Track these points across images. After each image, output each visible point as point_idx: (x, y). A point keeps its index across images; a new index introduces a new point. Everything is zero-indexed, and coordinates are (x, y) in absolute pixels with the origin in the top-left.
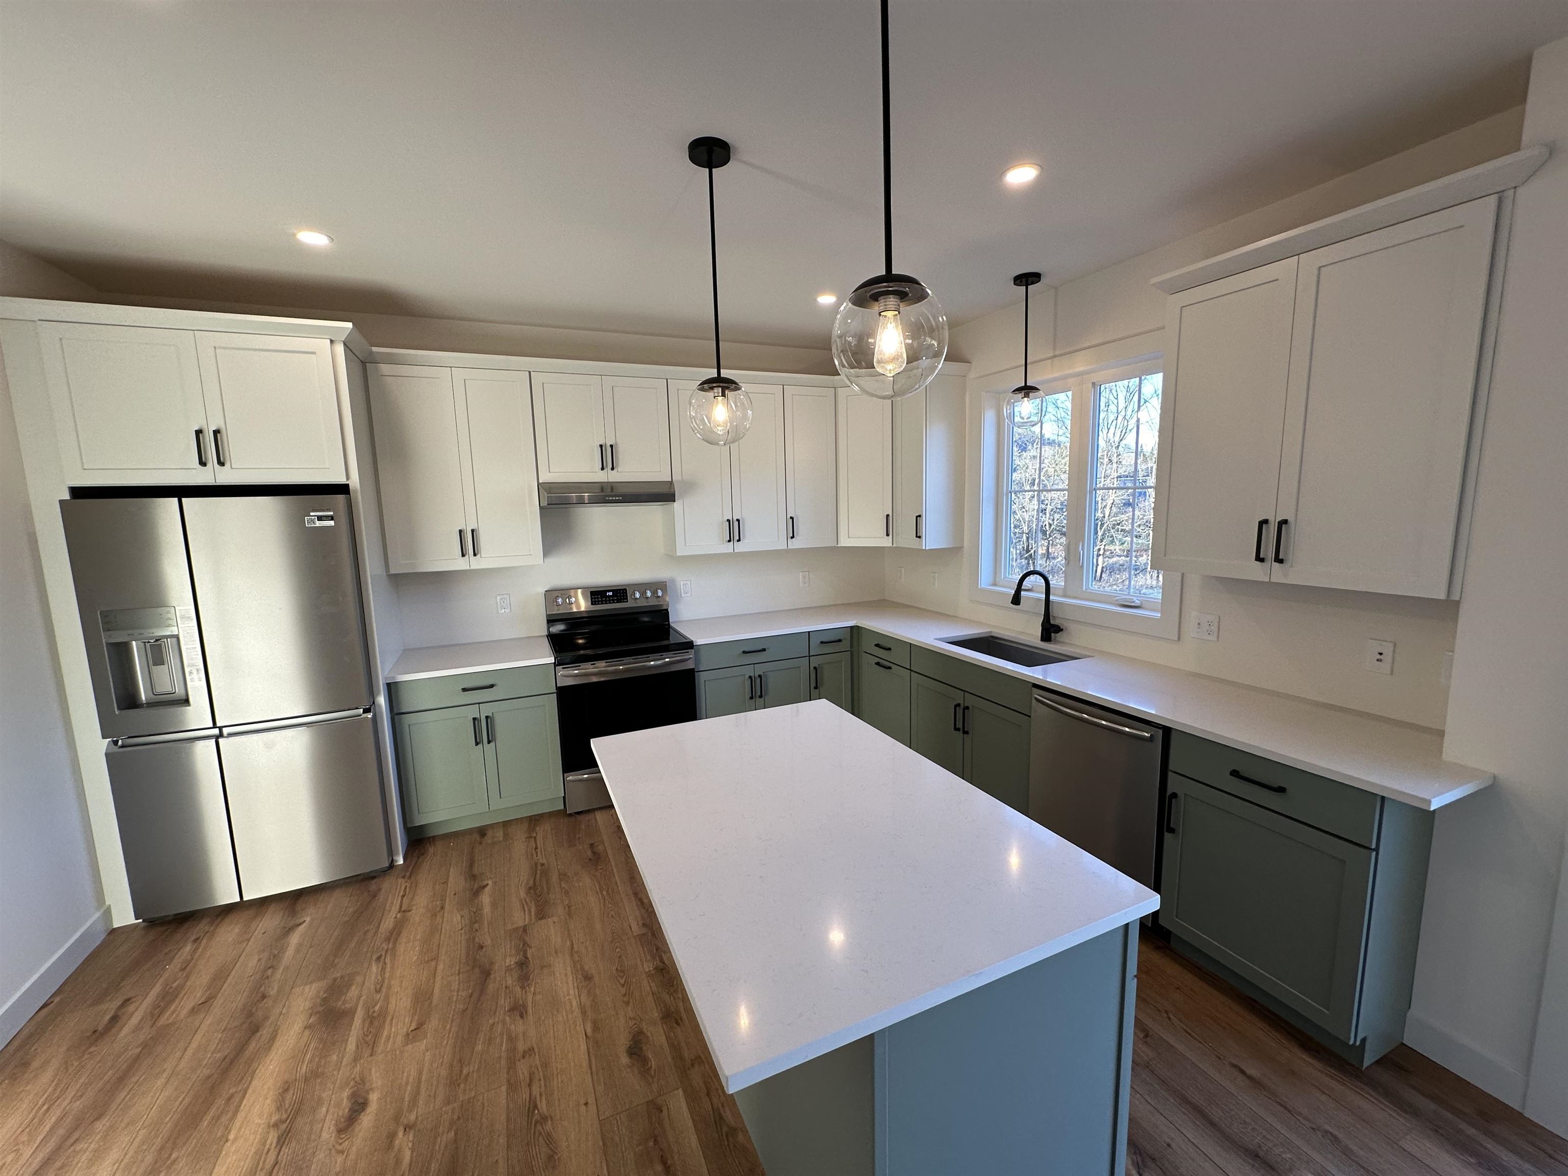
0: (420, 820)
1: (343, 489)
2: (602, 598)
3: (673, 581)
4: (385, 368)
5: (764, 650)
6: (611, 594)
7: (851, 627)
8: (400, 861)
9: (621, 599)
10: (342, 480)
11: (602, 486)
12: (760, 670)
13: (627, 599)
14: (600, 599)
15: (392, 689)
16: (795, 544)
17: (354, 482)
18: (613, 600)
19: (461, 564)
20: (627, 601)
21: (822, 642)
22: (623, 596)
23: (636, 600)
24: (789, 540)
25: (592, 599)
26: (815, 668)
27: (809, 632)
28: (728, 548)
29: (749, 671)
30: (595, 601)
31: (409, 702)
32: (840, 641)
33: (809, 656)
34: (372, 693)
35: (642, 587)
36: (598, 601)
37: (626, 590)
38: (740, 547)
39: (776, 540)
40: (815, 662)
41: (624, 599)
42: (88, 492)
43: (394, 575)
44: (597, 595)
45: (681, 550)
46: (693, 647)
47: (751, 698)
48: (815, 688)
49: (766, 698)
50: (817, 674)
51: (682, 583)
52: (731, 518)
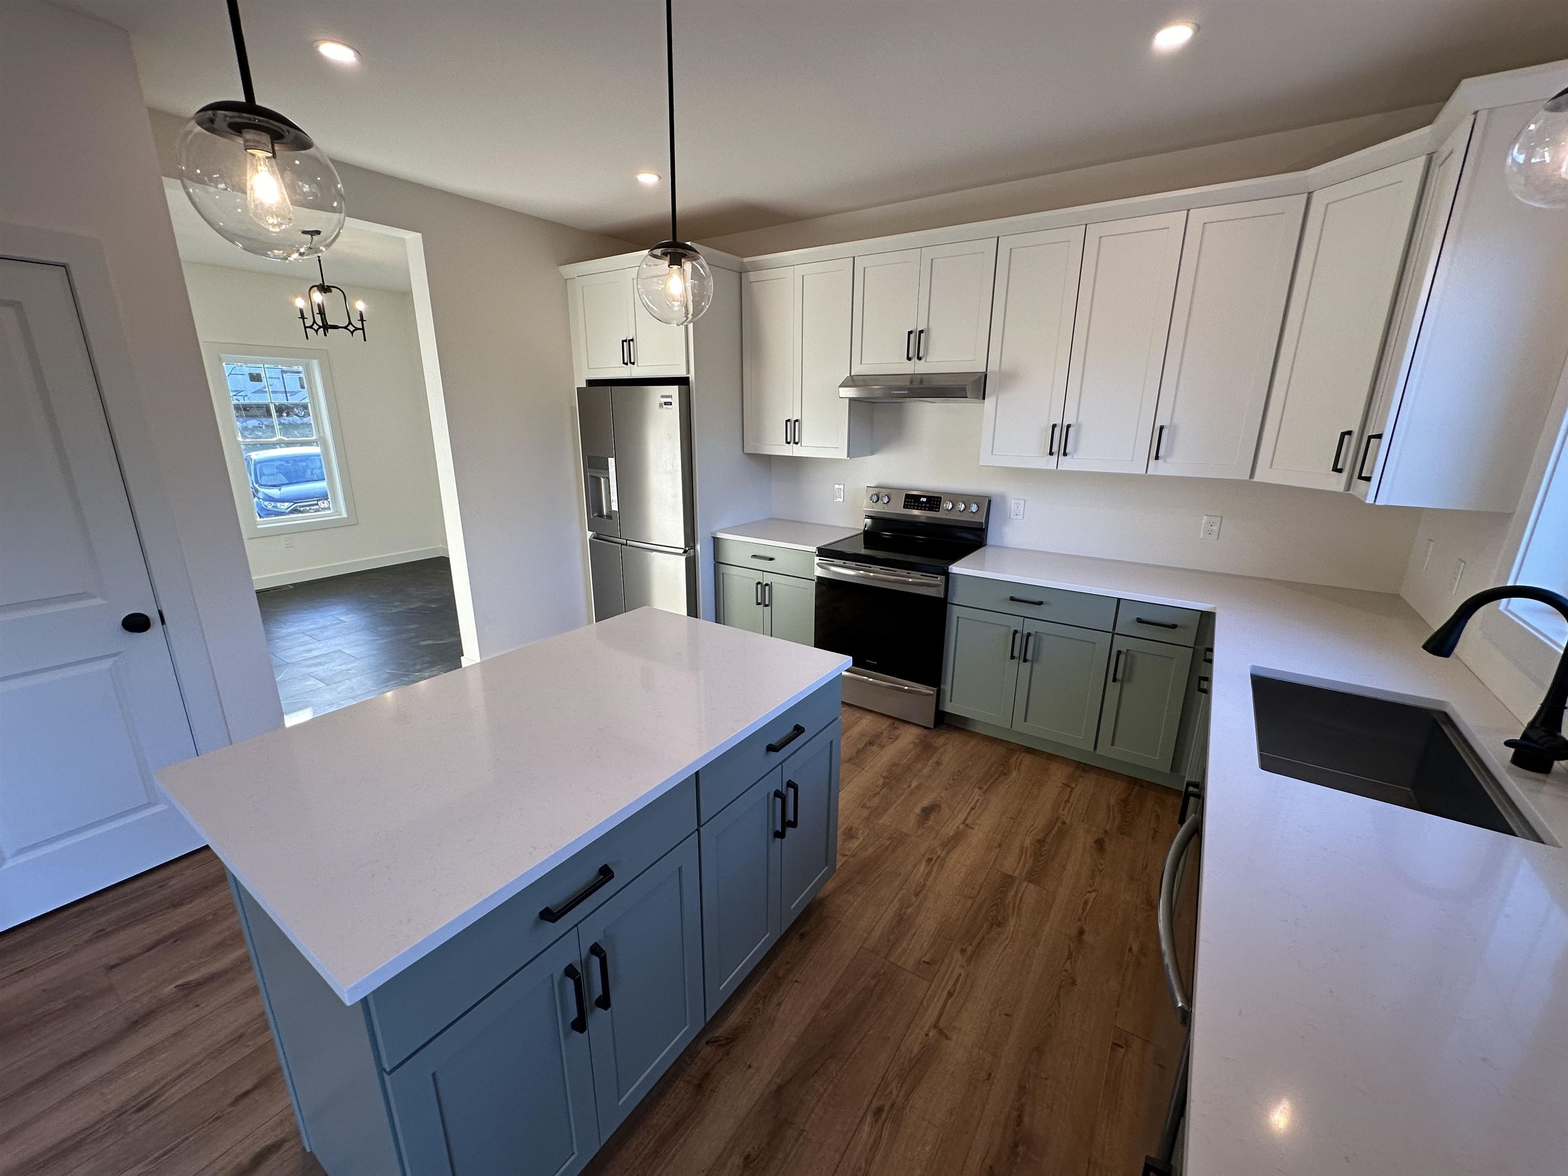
1: (685, 380)
2: (914, 503)
3: (1003, 497)
4: (753, 276)
5: (1040, 603)
6: (924, 500)
7: (1204, 613)
9: (933, 507)
10: (681, 373)
11: (909, 379)
12: (1030, 627)
13: (939, 508)
14: (913, 504)
15: (717, 542)
16: (1159, 469)
17: (692, 376)
18: (925, 507)
19: (786, 451)
20: (939, 511)
21: (1139, 621)
22: (937, 504)
24: (1152, 461)
25: (905, 501)
26: (1119, 652)
27: (1119, 600)
28: (1050, 463)
29: (1016, 624)
30: (908, 505)
31: (727, 556)
32: (1174, 627)
33: (1113, 633)
35: (955, 497)
36: (911, 506)
37: (941, 498)
38: (1067, 464)
39: (1132, 458)
40: (1121, 644)
41: (936, 508)
42: (591, 383)
43: (748, 455)
44: (912, 500)
45: (986, 459)
46: (946, 574)
47: (1012, 657)
48: (1115, 680)
49: (1035, 665)
50: (1122, 658)
51: (1013, 502)
52: (1059, 422)
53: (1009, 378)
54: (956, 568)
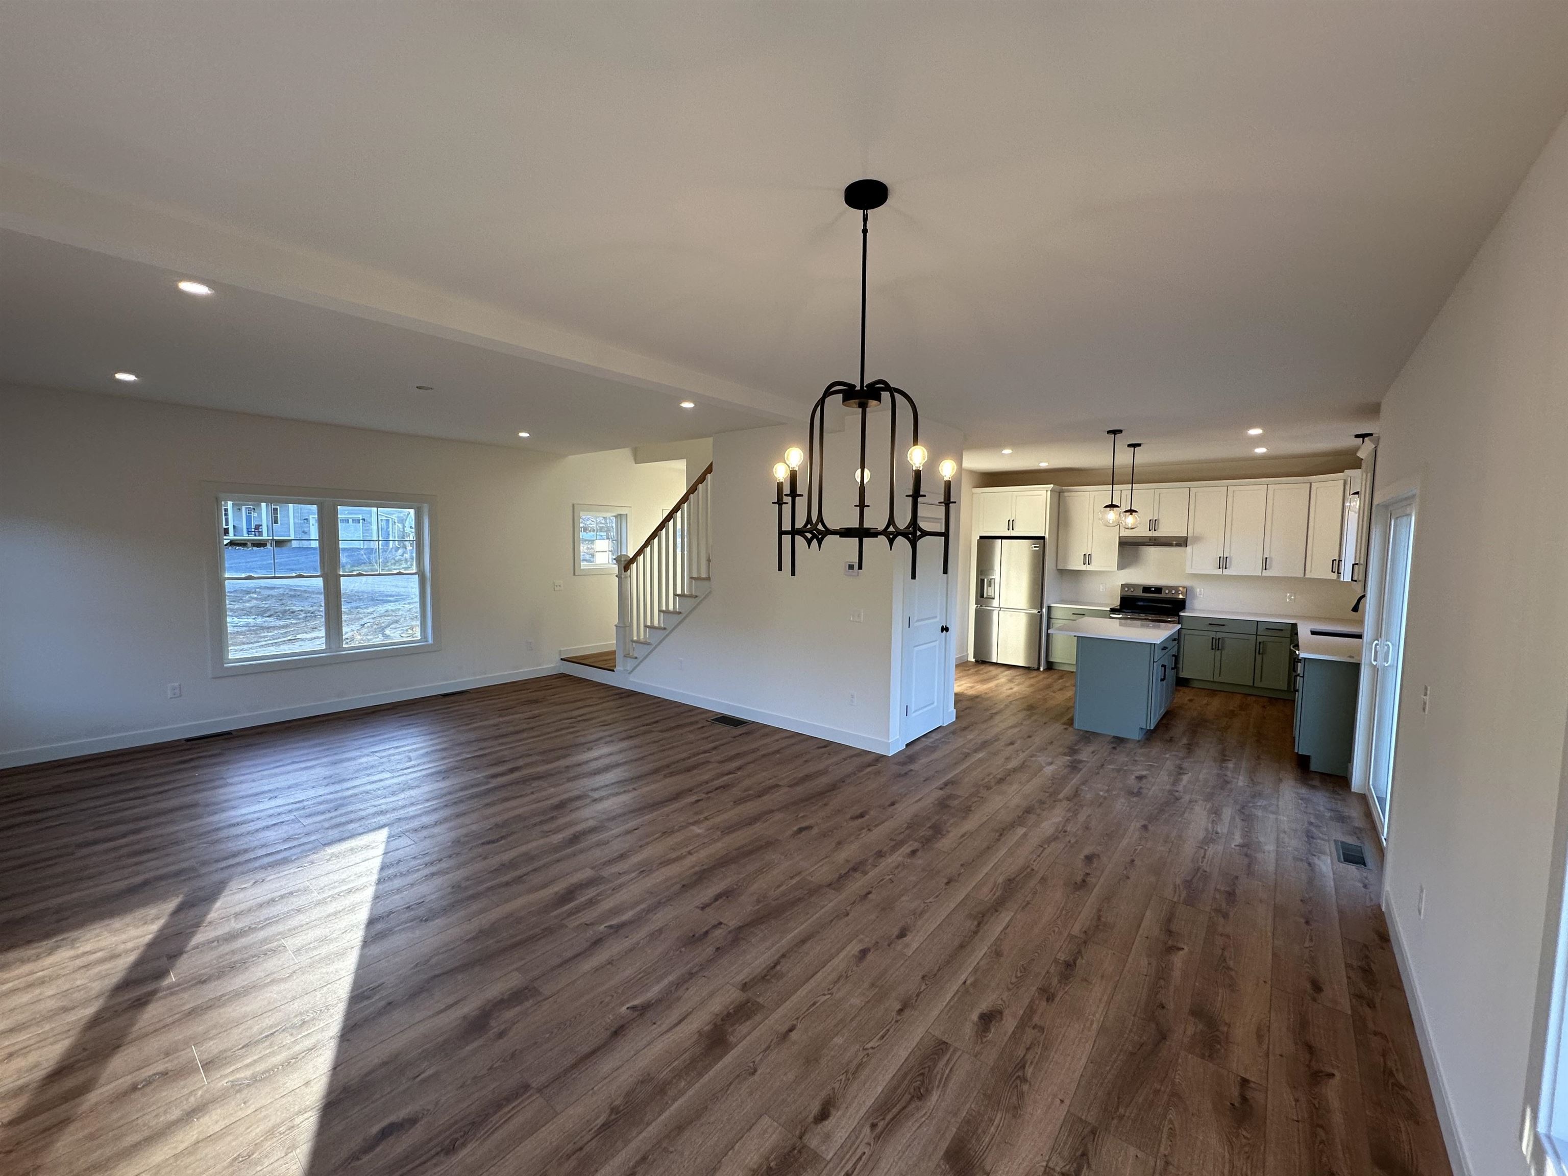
0: (1051, 660)
1: (1043, 538)
3: (1192, 588)
4: (1066, 494)
5: (1225, 625)
6: (1153, 589)
7: (1292, 624)
8: (1042, 669)
9: (1158, 592)
10: (1043, 535)
11: (1151, 538)
12: (1219, 635)
14: (1147, 591)
15: (1049, 608)
16: (1265, 573)
17: (1047, 536)
18: (1154, 592)
19: (1083, 568)
20: (1161, 594)
21: (1267, 629)
22: (1160, 591)
23: (1165, 594)
24: (1264, 571)
25: (1143, 590)
26: (1261, 643)
27: (1258, 621)
28: (1219, 572)
29: (1213, 635)
30: (1144, 592)
31: (1054, 614)
32: (1282, 630)
33: (1257, 635)
34: (1042, 608)
35: (1170, 588)
37: (1161, 588)
38: (1226, 572)
39: (1255, 570)
40: (1260, 639)
42: (981, 537)
43: (1059, 570)
44: (1147, 589)
45: (1189, 571)
46: (1179, 616)
47: (1212, 649)
48: (1259, 653)
49: (1223, 652)
50: (1261, 646)
51: (1198, 590)
52: (1222, 556)
53: (1197, 539)
54: (1182, 614)
